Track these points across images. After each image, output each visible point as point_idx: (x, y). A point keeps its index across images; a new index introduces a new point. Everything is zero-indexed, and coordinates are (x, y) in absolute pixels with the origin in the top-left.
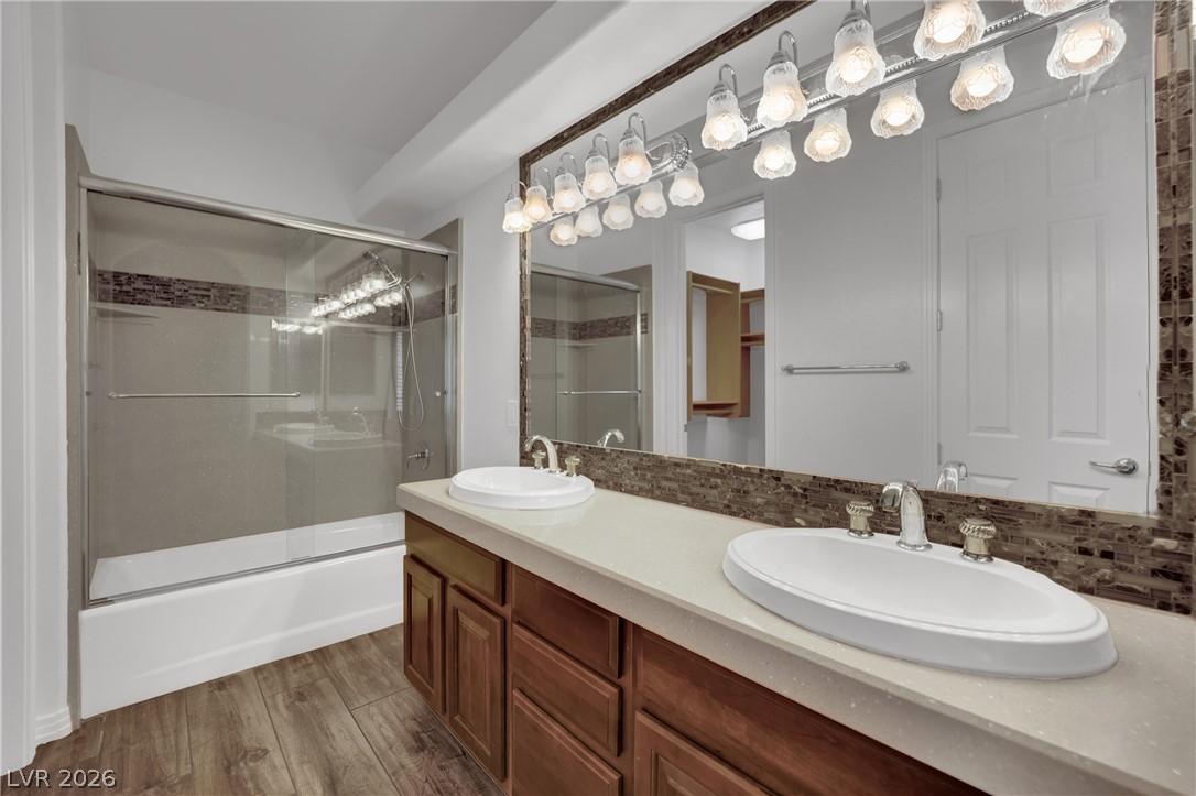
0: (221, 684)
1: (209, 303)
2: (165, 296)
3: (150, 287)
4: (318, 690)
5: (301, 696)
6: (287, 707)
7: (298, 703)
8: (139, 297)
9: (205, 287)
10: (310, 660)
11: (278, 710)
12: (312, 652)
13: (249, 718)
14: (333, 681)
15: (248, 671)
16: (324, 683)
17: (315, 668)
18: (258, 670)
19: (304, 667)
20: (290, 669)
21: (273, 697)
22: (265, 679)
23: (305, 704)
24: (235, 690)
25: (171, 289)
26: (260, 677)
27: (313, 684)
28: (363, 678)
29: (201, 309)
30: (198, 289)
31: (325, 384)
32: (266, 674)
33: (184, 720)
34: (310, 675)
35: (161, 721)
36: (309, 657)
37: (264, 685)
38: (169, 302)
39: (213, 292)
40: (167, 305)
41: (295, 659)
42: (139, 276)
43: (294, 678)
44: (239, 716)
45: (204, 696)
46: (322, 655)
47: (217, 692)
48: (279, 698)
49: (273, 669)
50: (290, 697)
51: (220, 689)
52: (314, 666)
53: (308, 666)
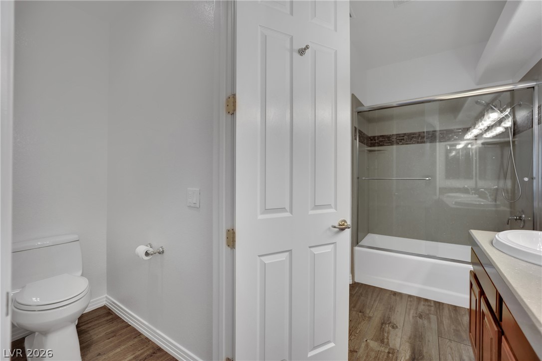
0: (395, 294)
1: (404, 142)
2: (388, 142)
3: (384, 139)
4: (429, 319)
5: (421, 316)
6: (413, 317)
7: (418, 318)
8: (381, 143)
9: (402, 135)
10: (432, 304)
11: (409, 315)
12: (435, 301)
13: (398, 311)
14: (438, 319)
15: (406, 294)
16: (433, 318)
17: (433, 309)
18: (410, 296)
19: (428, 305)
20: (422, 303)
21: (410, 309)
22: (411, 301)
23: (421, 320)
24: (398, 298)
25: (391, 139)
26: (409, 299)
27: (428, 314)
28: (453, 327)
29: (401, 144)
30: (400, 137)
31: (476, 173)
32: (412, 299)
33: (378, 298)
34: (430, 310)
35: (372, 295)
36: (432, 302)
37: (409, 303)
38: (390, 144)
39: (406, 137)
40: (389, 145)
41: (426, 300)
42: (381, 136)
43: (422, 308)
44: (395, 309)
45: (388, 295)
46: (439, 305)
47: (392, 296)
48: (412, 312)
49: (415, 299)
50: (416, 313)
51: (394, 295)
52: (432, 308)
53: (430, 306)
